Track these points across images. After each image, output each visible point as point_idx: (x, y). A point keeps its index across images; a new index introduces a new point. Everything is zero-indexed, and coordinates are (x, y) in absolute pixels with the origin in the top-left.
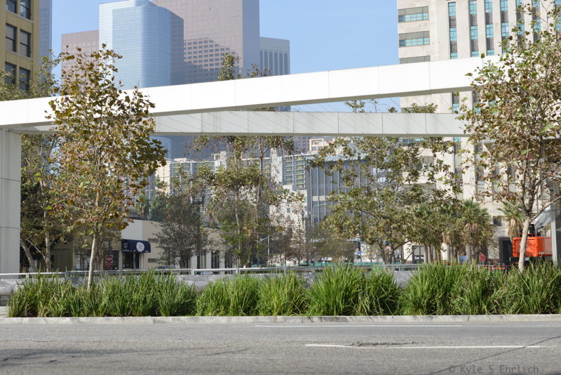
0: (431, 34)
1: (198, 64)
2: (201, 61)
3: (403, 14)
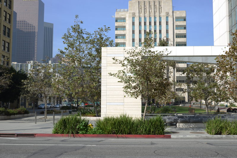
0: (126, 27)
1: (21, 29)
2: (22, 28)
3: (117, 19)
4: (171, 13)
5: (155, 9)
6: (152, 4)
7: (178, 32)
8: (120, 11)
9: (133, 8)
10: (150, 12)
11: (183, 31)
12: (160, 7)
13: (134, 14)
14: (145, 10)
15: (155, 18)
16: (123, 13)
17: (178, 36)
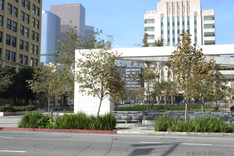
0: (155, 28)
3: (146, 20)
4: (199, 13)
5: (183, 9)
6: (180, 4)
7: (207, 31)
8: (149, 13)
9: (162, 9)
10: (178, 12)
11: (211, 30)
12: (188, 7)
13: (162, 15)
14: (173, 11)
15: (183, 17)
16: (152, 15)
17: (207, 35)
